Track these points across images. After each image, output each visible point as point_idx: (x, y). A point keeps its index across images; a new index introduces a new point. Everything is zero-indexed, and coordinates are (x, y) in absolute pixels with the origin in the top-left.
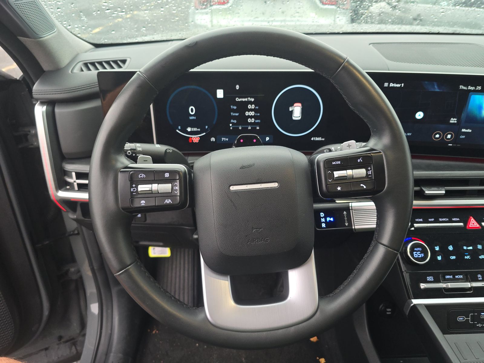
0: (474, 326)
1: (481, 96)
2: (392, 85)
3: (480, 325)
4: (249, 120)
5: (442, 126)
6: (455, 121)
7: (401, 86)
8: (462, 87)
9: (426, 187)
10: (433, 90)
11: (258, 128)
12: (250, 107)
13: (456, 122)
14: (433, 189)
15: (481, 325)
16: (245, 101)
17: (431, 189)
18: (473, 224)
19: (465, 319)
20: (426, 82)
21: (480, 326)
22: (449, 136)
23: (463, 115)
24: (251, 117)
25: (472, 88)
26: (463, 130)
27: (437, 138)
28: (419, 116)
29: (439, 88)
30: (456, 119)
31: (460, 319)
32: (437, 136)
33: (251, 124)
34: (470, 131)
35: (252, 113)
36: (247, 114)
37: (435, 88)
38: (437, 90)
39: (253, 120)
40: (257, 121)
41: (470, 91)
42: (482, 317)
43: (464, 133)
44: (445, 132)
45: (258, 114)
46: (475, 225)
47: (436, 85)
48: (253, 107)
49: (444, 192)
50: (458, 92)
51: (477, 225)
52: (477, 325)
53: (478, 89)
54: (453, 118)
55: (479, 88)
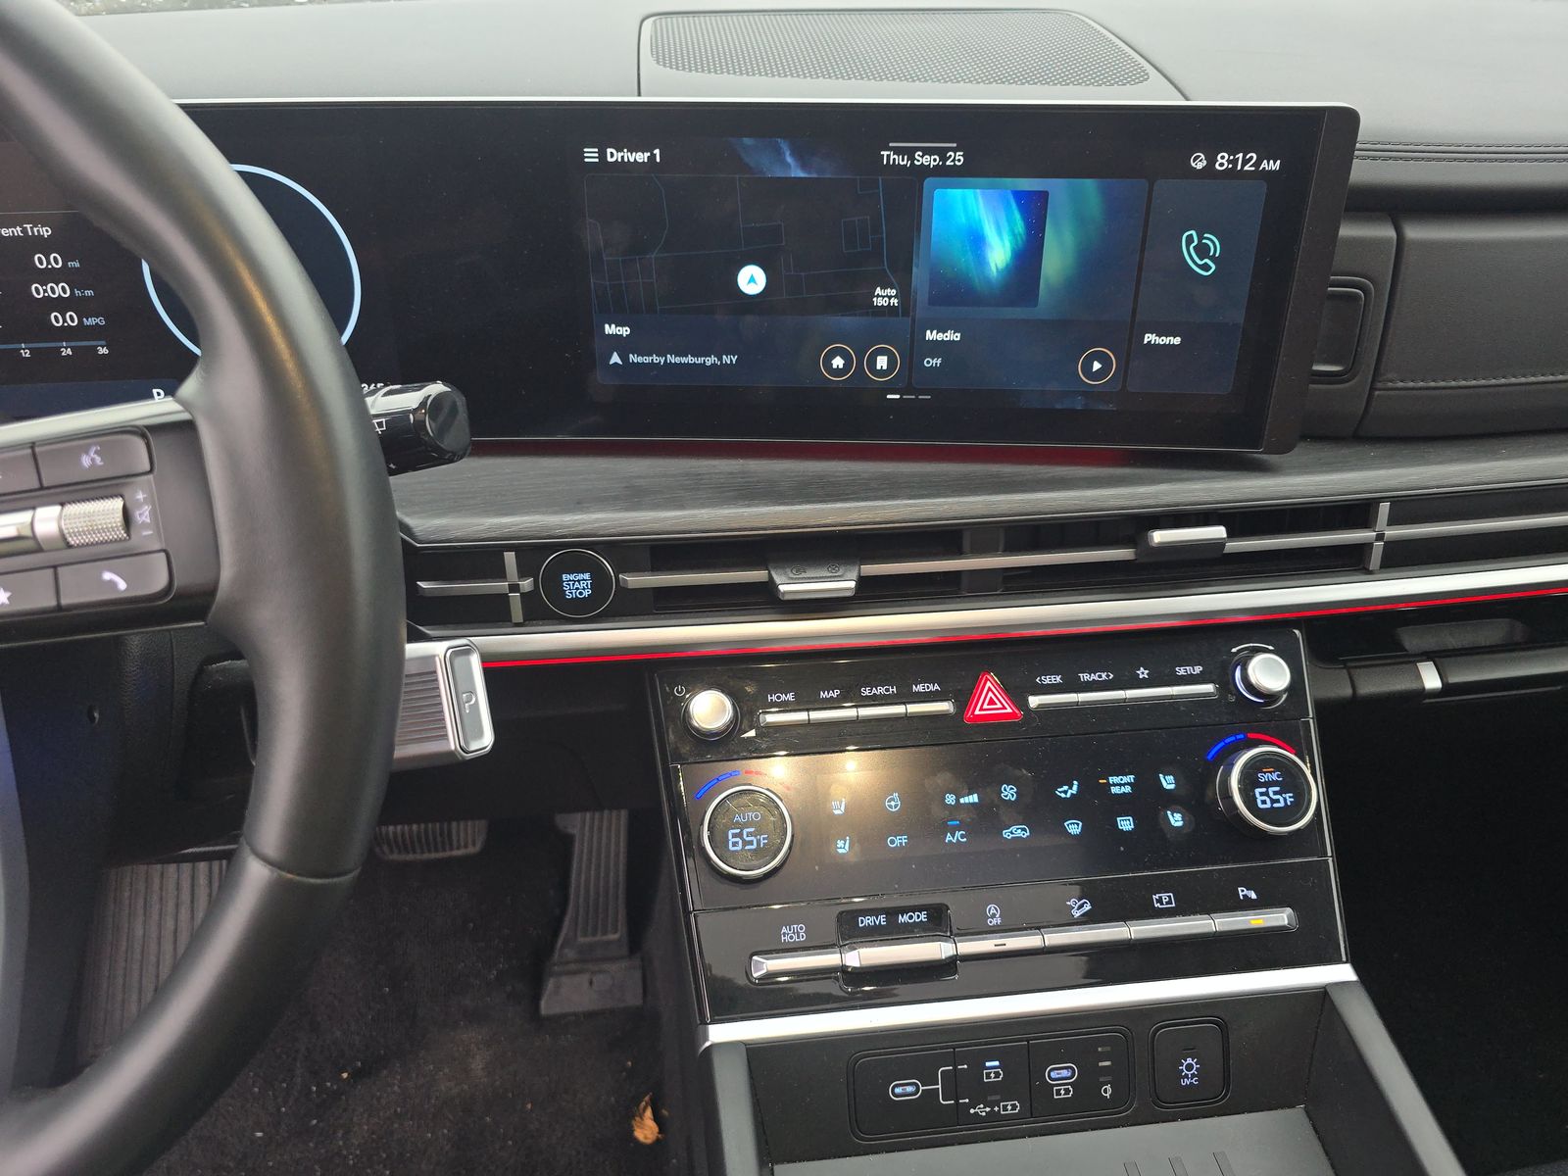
0: (959, 1115)
1: (969, 193)
2: (613, 155)
3: (982, 1110)
4: (56, 319)
5: (848, 322)
6: (890, 297)
7: (653, 156)
8: (888, 156)
9: (783, 568)
10: (779, 173)
11: (103, 351)
12: (40, 261)
13: (895, 301)
14: (810, 573)
15: (988, 1109)
16: (13, 238)
17: (803, 575)
18: (992, 702)
19: (921, 1088)
20: (747, 141)
21: (984, 1114)
22: (882, 362)
23: (919, 276)
24: (61, 305)
25: (931, 161)
26: (931, 335)
27: (838, 372)
28: (752, 284)
29: (804, 166)
30: (893, 292)
31: (904, 1090)
32: (838, 362)
33: (66, 333)
34: (957, 337)
35: (60, 290)
36: (38, 291)
37: (789, 165)
38: (798, 173)
39: (72, 319)
40: (90, 322)
41: (925, 170)
42: (988, 1076)
43: (937, 348)
44: (863, 346)
45: (89, 293)
46: (999, 705)
47: (788, 153)
48: (56, 261)
49: (852, 584)
50: (880, 178)
51: (1004, 708)
52: (972, 1111)
53: (954, 160)
54: (884, 288)
55: (957, 158)
